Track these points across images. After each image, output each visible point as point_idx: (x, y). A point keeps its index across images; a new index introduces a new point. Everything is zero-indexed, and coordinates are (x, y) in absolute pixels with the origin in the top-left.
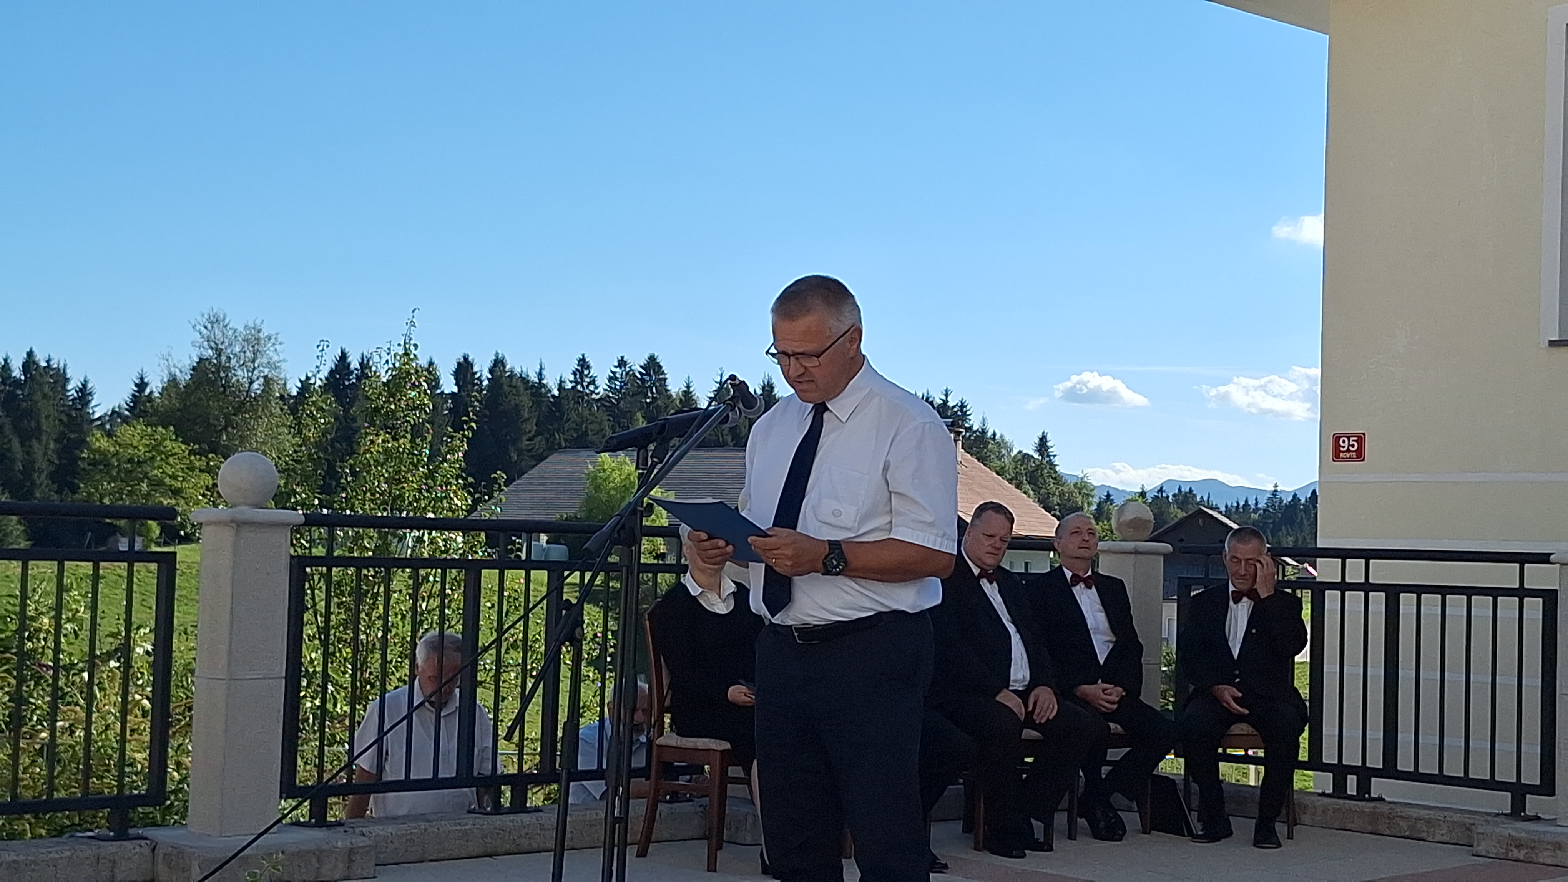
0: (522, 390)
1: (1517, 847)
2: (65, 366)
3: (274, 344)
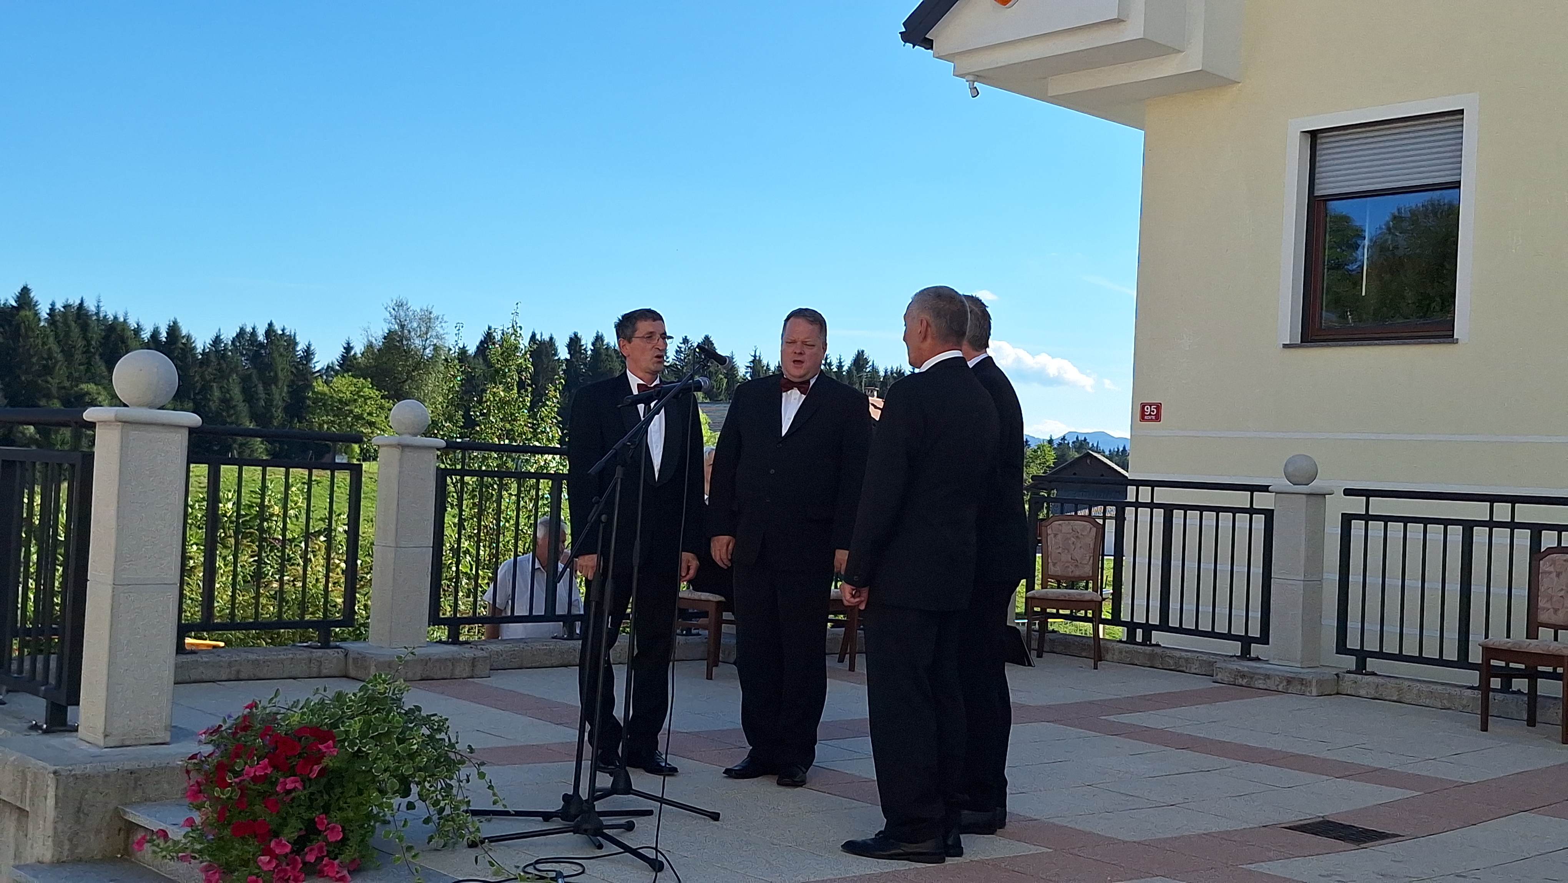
1: (1241, 677)
2: (295, 334)
3: (441, 322)
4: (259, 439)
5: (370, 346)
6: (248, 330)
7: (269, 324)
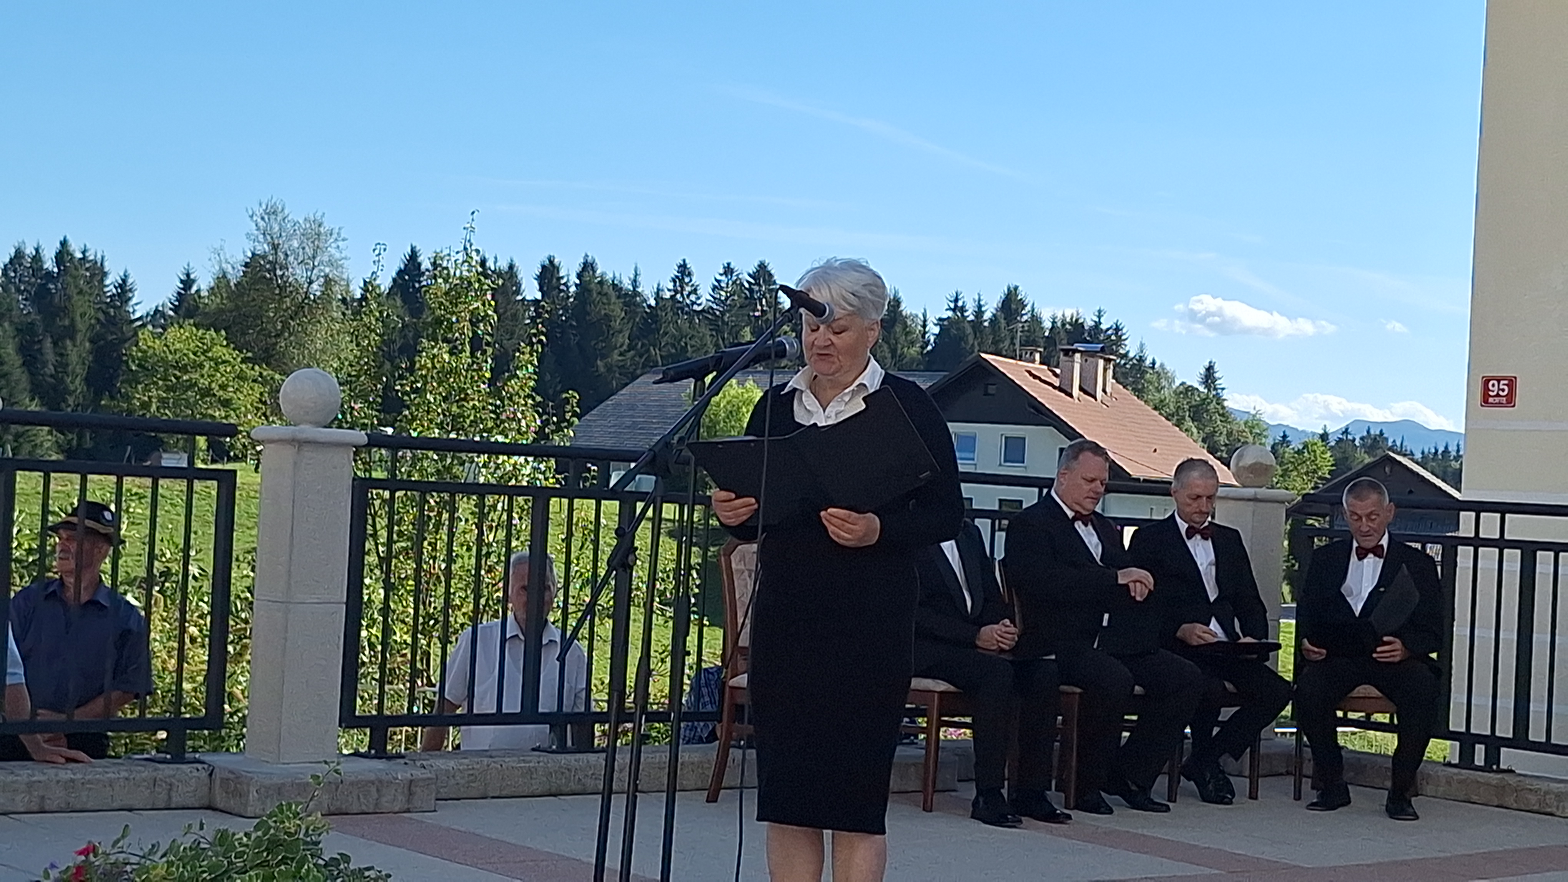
0: (613, 299)
2: (103, 257)
3: (336, 240)
4: (46, 428)
5: (222, 278)
6: (28, 252)
7: (61, 243)
